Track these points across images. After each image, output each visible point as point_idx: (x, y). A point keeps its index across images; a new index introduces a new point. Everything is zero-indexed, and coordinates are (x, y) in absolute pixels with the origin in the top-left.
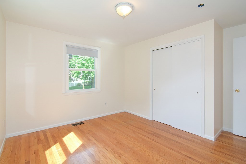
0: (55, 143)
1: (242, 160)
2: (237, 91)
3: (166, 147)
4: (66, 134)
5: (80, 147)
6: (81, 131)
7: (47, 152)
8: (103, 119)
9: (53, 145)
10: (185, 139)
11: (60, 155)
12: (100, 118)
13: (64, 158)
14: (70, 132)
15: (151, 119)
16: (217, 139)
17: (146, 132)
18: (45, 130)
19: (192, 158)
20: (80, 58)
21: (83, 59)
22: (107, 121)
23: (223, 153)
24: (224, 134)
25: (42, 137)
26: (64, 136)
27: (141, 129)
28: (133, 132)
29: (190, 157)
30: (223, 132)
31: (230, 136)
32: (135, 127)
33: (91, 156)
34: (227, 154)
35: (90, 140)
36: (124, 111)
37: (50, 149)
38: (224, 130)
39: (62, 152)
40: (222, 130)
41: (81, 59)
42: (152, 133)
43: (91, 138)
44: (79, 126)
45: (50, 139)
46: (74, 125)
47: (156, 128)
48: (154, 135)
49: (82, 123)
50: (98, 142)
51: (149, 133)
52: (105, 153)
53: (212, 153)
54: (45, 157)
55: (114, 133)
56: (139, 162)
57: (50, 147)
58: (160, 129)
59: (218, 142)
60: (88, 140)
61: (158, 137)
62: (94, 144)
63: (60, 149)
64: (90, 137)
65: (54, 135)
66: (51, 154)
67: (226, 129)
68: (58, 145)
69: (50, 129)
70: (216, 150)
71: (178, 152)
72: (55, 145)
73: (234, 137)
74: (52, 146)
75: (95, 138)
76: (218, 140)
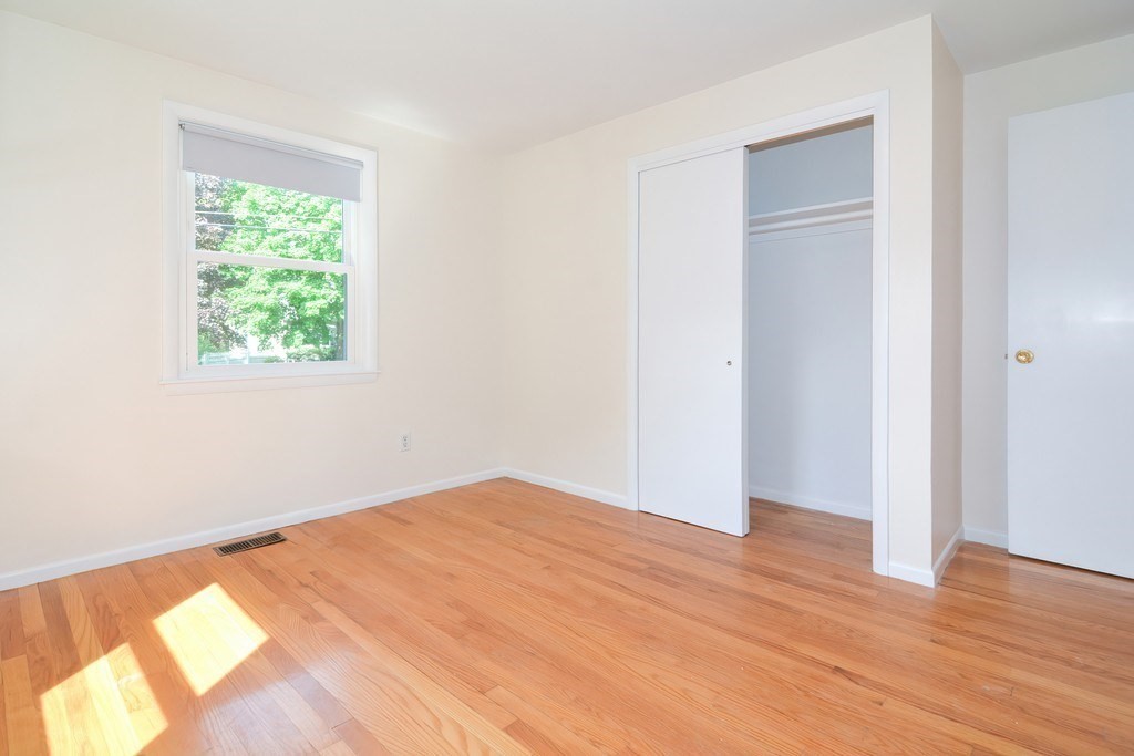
0: (109, 645)
1: (1069, 663)
2: (1023, 358)
3: (719, 627)
4: (176, 596)
5: (255, 655)
6: (267, 576)
7: (54, 701)
8: (394, 515)
9: (98, 657)
10: (804, 586)
11: (131, 710)
12: (376, 510)
13: (151, 722)
14: (200, 584)
15: (633, 507)
16: (943, 578)
17: (611, 563)
18: (55, 580)
19: (851, 674)
20: (274, 235)
21: (290, 235)
22: (409, 523)
23: (982, 637)
24: (966, 555)
25: (35, 619)
26: (162, 608)
27: (587, 553)
28: (548, 568)
29: (837, 669)
30: (963, 547)
31: (997, 562)
32: (555, 543)
33: (320, 699)
34: (998, 641)
35: (313, 617)
36: (498, 477)
37: (77, 677)
38: (968, 538)
39: (144, 691)
40: (958, 541)
41: (280, 238)
42: (643, 566)
43: (321, 607)
44: (256, 553)
45: (82, 627)
46: (228, 549)
47: (662, 544)
48: (657, 578)
49: (274, 538)
50: (360, 624)
51: (629, 569)
52: (396, 679)
53: (933, 641)
54: (41, 724)
55: (451, 576)
56: (590, 709)
57: (74, 667)
58: (679, 549)
59: (949, 591)
60: (305, 618)
61: (675, 585)
62: (339, 637)
63: (135, 675)
64: (315, 606)
65: (106, 606)
66: (77, 705)
67: (974, 532)
68: (123, 655)
69: (81, 577)
70: (948, 627)
71: (781, 649)
72: (106, 651)
73: (1013, 564)
74: (87, 665)
75: (340, 608)
76: (949, 583)
